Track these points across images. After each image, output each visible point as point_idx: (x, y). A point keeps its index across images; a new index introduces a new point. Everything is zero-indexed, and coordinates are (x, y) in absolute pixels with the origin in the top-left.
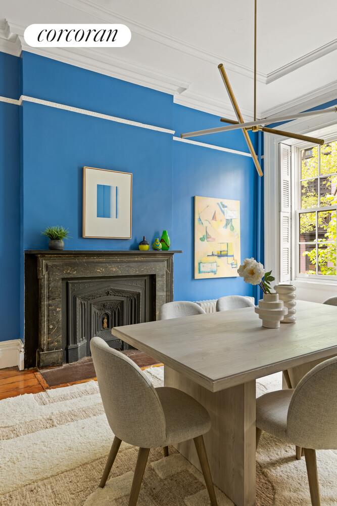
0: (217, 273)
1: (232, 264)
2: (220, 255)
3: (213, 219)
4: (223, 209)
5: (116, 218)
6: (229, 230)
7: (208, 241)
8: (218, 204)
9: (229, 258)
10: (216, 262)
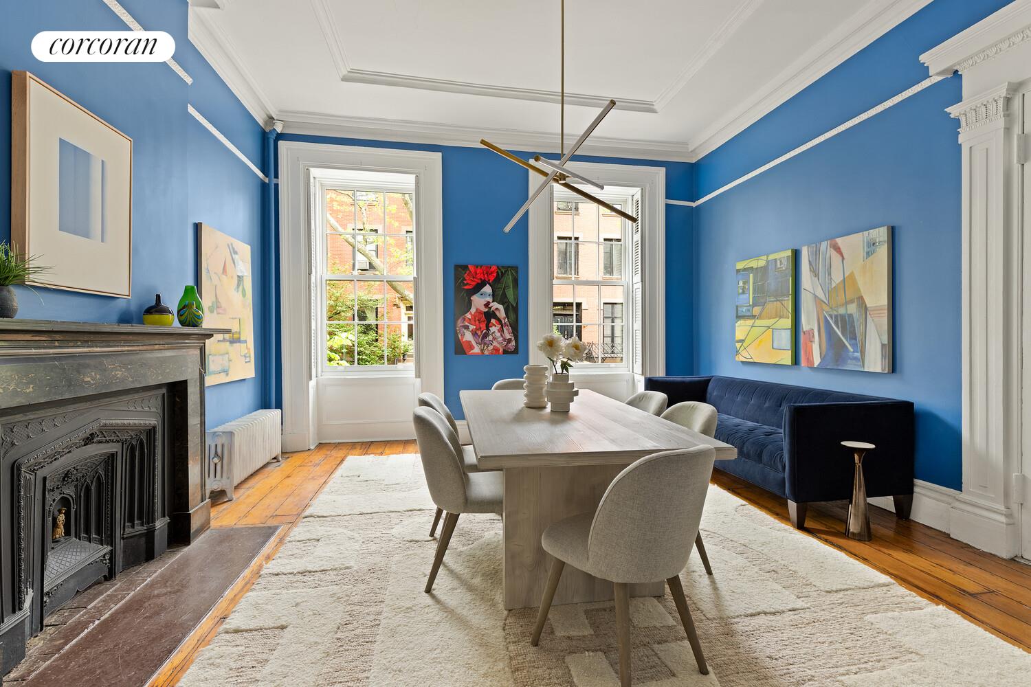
0: (230, 372)
1: (245, 357)
2: (231, 340)
3: (223, 273)
4: (233, 256)
5: (102, 241)
6: (241, 296)
7: (218, 314)
8: (228, 245)
9: (242, 345)
10: (227, 353)
